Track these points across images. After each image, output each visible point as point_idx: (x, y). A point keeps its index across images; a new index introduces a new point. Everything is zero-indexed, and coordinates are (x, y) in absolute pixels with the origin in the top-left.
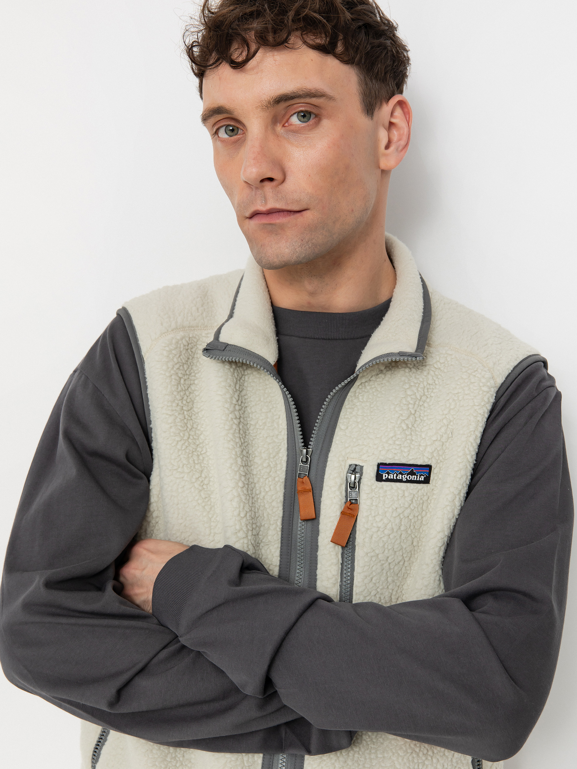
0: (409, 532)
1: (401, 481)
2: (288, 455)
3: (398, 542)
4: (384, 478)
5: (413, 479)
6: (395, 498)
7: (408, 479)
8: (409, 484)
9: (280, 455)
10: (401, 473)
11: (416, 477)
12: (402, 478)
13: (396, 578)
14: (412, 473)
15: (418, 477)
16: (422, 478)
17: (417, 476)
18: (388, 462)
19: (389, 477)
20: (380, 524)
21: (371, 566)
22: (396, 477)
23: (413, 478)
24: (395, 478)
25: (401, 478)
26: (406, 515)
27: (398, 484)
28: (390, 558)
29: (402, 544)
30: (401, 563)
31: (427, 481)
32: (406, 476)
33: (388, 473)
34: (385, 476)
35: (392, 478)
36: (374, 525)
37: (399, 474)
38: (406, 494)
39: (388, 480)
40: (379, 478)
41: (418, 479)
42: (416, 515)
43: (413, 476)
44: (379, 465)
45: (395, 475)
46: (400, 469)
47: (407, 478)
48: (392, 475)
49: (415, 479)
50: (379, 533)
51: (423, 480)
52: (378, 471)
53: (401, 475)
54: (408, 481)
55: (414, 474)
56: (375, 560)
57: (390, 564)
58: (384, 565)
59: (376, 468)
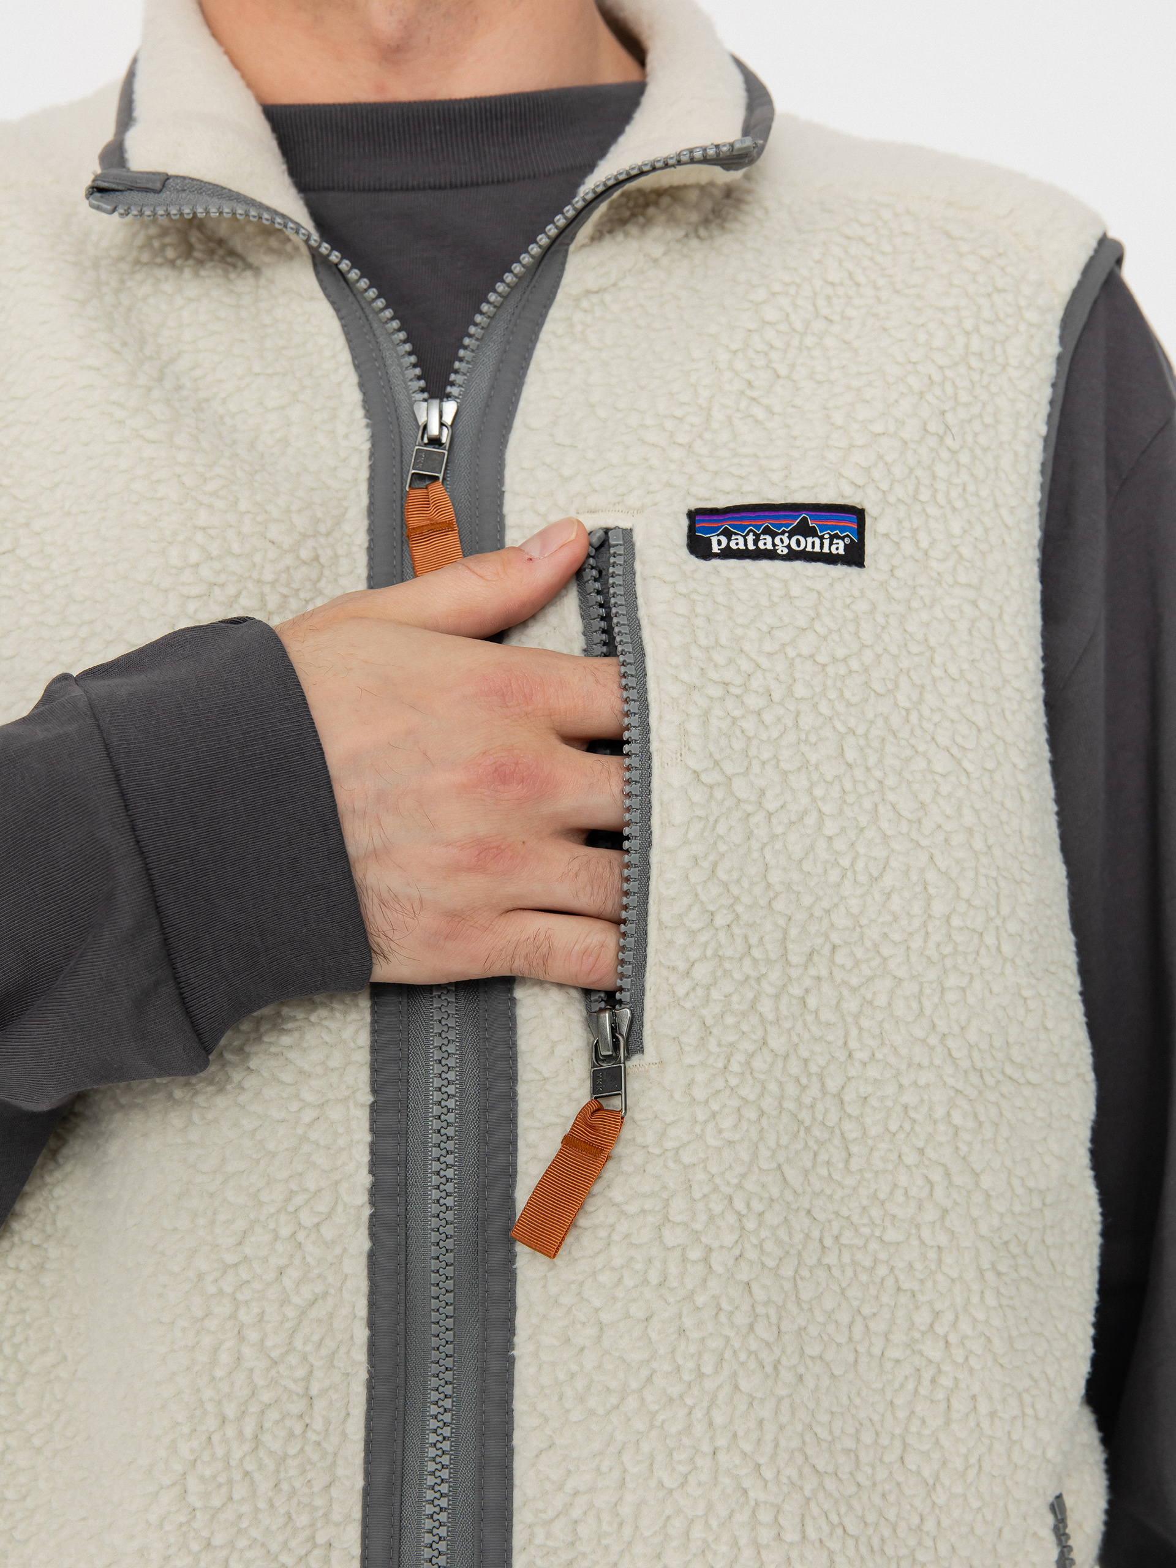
0: (824, 708)
1: (771, 555)
3: (791, 737)
4: (715, 549)
5: (809, 549)
6: (764, 601)
7: (794, 546)
8: (799, 565)
10: (767, 531)
11: (817, 541)
12: (774, 545)
13: (796, 876)
14: (805, 530)
15: (826, 542)
16: (839, 548)
17: (822, 538)
18: (722, 503)
19: (733, 545)
20: (729, 675)
21: (712, 819)
22: (756, 542)
23: (810, 544)
24: (751, 547)
25: (770, 547)
27: (765, 564)
28: (769, 794)
29: (804, 748)
30: (811, 820)
31: (855, 556)
32: (785, 537)
33: (728, 534)
34: (719, 542)
35: (742, 546)
36: (713, 674)
37: (765, 532)
38: (796, 590)
39: (728, 554)
40: (698, 547)
41: (826, 550)
42: (841, 653)
43: (810, 540)
44: (694, 515)
45: (750, 538)
46: (766, 519)
47: (789, 547)
48: (741, 540)
49: (817, 549)
51: (841, 551)
52: (692, 529)
53: (769, 539)
54: (793, 555)
55: (812, 532)
56: (724, 799)
57: (770, 815)
58: (754, 820)
59: (685, 522)
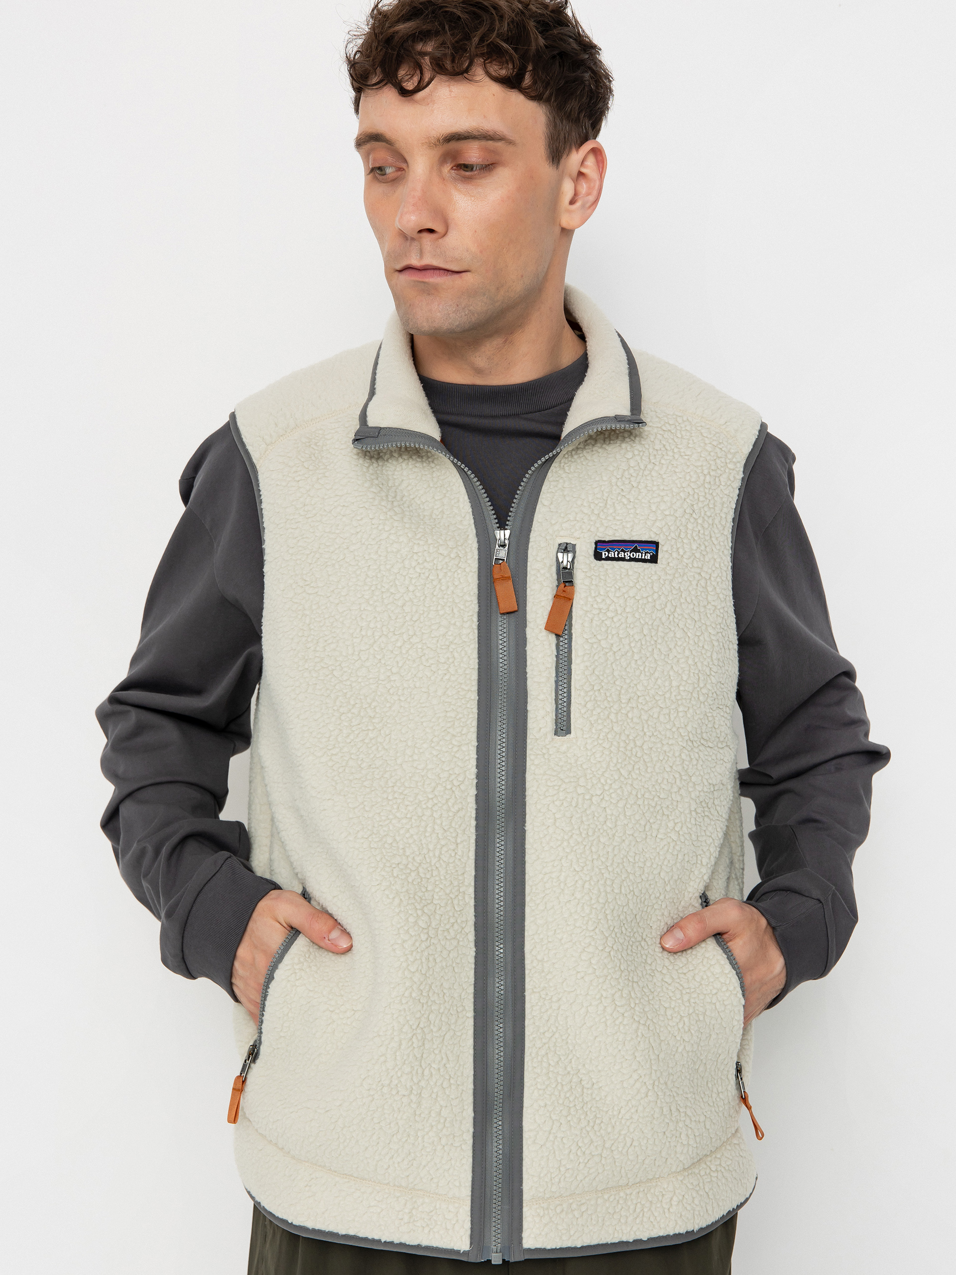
0: (637, 615)
1: (623, 559)
2: (478, 542)
3: (624, 626)
4: (603, 557)
5: (637, 557)
6: (618, 577)
7: (632, 556)
8: (633, 563)
9: (470, 542)
10: (622, 551)
11: (640, 554)
12: (624, 556)
13: (624, 673)
14: (636, 550)
15: (644, 555)
16: (648, 557)
17: (642, 553)
18: (607, 538)
19: (610, 556)
21: (593, 654)
22: (618, 555)
23: (637, 555)
24: (616, 556)
25: (623, 556)
26: (631, 595)
27: (621, 563)
28: (614, 646)
29: (628, 630)
30: (629, 654)
31: (654, 560)
32: (629, 553)
33: (608, 551)
34: (605, 554)
35: (613, 556)
36: (595, 606)
37: (621, 551)
38: (630, 573)
39: (608, 559)
40: (598, 556)
41: (643, 557)
42: (645, 595)
43: (638, 554)
44: (597, 543)
45: (616, 553)
46: (622, 546)
47: (630, 556)
48: (613, 553)
49: (640, 557)
50: (601, 616)
51: (649, 558)
52: (596, 548)
53: (623, 553)
54: (631, 560)
55: (639, 551)
57: (615, 653)
58: (608, 654)
59: (594, 546)
